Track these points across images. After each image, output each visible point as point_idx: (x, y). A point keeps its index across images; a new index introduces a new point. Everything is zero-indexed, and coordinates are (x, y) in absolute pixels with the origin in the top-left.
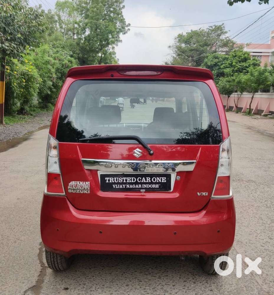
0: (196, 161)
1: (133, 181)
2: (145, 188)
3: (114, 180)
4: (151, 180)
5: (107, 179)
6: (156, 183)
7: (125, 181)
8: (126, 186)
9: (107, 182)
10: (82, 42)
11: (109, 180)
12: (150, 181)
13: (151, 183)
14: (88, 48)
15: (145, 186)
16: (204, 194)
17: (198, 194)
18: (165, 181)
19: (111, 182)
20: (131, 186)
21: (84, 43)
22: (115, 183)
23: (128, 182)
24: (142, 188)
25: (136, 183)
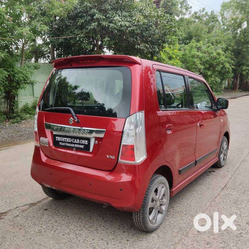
0: (105, 130)
1: (70, 141)
2: (76, 147)
3: (60, 139)
4: (79, 141)
5: (57, 137)
6: (82, 144)
7: (65, 141)
8: (66, 144)
9: (57, 140)
10: (238, 35)
11: (58, 139)
12: (79, 143)
13: (79, 144)
14: (243, 40)
15: (76, 146)
16: (112, 157)
17: (107, 156)
18: (87, 144)
19: (58, 140)
20: (69, 145)
21: (240, 37)
22: (60, 141)
23: (67, 141)
24: (75, 147)
25: (71, 143)
